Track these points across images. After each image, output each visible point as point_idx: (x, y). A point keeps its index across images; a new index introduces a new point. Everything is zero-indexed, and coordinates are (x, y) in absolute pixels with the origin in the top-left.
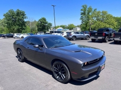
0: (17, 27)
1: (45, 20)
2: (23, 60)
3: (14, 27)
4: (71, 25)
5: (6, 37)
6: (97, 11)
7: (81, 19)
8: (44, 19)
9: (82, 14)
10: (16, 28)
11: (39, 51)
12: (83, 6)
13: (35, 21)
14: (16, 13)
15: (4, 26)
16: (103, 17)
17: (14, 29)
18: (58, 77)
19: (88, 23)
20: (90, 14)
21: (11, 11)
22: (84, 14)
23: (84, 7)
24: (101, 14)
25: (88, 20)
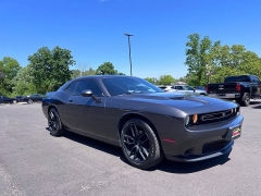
0: (54, 81)
1: (112, 67)
2: (59, 131)
3: (47, 82)
4: (167, 77)
5: (30, 101)
6: (222, 45)
7: (187, 63)
8: (110, 66)
9: (189, 52)
10: (52, 83)
11: (94, 104)
12: (191, 37)
13: (91, 70)
14: (52, 54)
15: (28, 81)
16: (236, 58)
17: (47, 87)
18: (132, 157)
19: (202, 70)
20: (207, 51)
21: (44, 51)
22: (193, 52)
23: (194, 39)
24: (231, 52)
25: (203, 65)
